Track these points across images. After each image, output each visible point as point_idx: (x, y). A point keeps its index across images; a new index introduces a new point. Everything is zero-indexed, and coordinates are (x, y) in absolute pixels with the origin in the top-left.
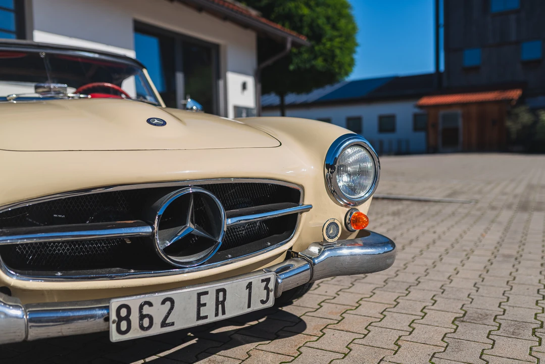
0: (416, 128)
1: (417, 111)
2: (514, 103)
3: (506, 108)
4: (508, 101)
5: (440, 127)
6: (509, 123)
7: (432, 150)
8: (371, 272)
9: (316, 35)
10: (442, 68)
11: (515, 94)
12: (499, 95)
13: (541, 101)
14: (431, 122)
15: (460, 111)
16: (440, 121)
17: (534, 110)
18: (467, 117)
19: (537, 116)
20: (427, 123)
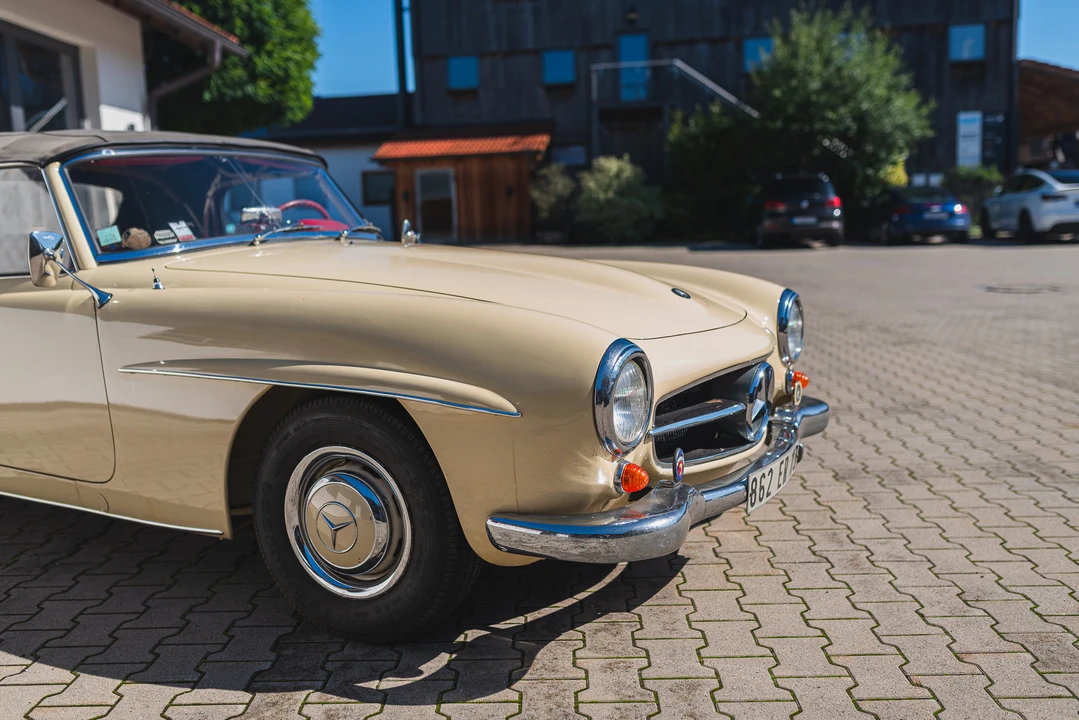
0: (368, 201)
1: (375, 167)
2: (540, 158)
3: (531, 167)
4: (531, 154)
5: (419, 200)
6: (536, 194)
10: (411, 86)
11: (540, 142)
12: (515, 143)
13: (577, 154)
14: (401, 189)
15: (451, 170)
16: (418, 187)
17: (572, 172)
18: (463, 181)
19: (577, 181)
20: (393, 192)
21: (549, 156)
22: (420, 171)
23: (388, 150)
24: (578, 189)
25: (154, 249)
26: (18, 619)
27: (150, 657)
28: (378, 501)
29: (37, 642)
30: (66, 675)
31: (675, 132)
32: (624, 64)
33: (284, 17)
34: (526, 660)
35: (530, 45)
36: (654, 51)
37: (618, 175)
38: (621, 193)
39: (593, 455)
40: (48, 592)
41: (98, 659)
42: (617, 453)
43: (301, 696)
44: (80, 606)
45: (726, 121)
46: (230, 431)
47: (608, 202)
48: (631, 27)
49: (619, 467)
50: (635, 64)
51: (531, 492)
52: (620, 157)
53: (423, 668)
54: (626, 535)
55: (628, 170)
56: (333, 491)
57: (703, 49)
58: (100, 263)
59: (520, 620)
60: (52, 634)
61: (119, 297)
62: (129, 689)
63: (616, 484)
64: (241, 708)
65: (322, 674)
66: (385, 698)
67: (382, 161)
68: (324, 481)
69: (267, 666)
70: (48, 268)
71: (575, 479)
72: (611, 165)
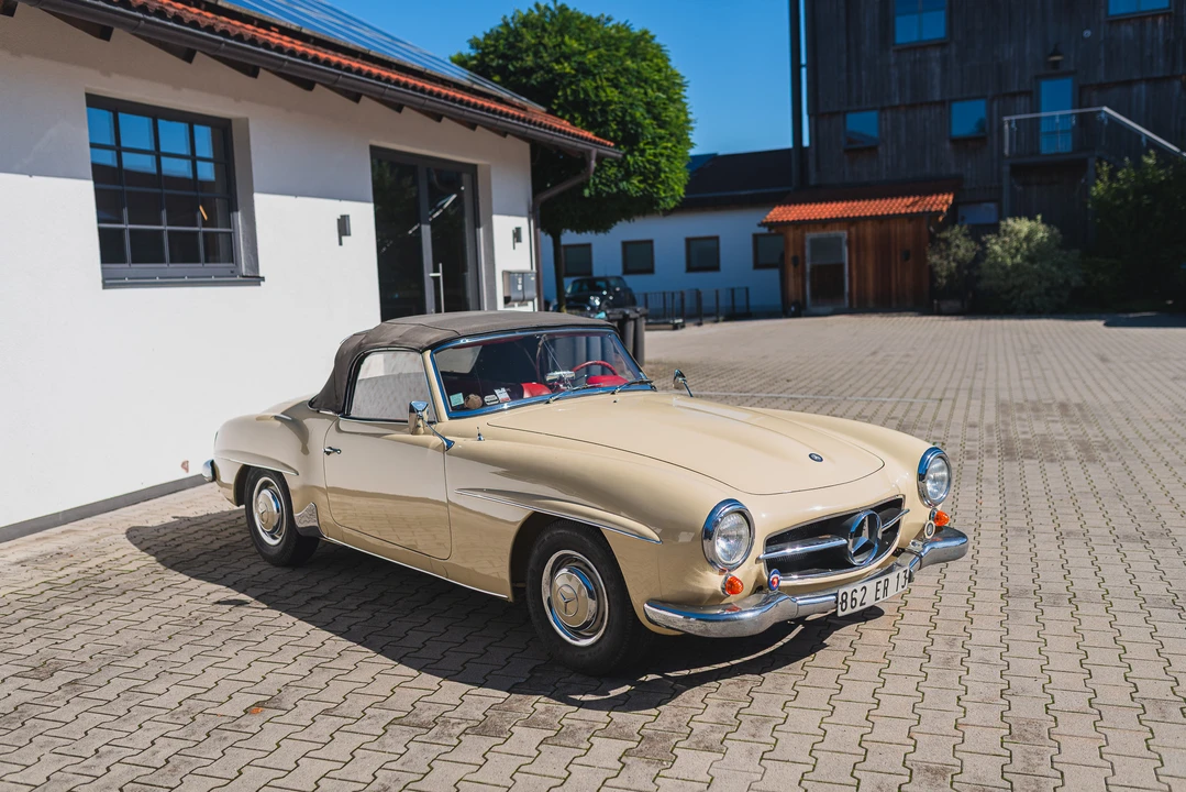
0: (758, 265)
1: (765, 230)
2: (941, 219)
3: (929, 229)
4: (931, 216)
5: (808, 265)
6: (934, 259)
7: (790, 308)
8: (954, 560)
9: (630, 138)
10: (806, 142)
11: (942, 202)
12: (914, 204)
13: (986, 212)
14: (791, 254)
15: (844, 234)
16: (808, 252)
17: (978, 232)
18: (857, 245)
19: (983, 244)
20: (782, 257)
21: (953, 216)
22: (811, 235)
23: (778, 214)
24: (983, 253)
25: (484, 409)
26: (394, 639)
27: (461, 668)
28: (592, 588)
29: (402, 653)
30: (415, 673)
31: (1098, 189)
32: (1043, 114)
33: (656, 118)
34: (675, 694)
35: (937, 96)
36: (1080, 99)
37: (1028, 238)
38: (1030, 259)
39: (704, 570)
40: (411, 625)
41: (434, 666)
42: (723, 571)
43: (536, 698)
44: (429, 635)
45: (1162, 175)
46: (514, 530)
47: (1016, 267)
48: (1055, 71)
49: (726, 578)
50: (1056, 112)
51: (668, 590)
52: (1031, 218)
53: (611, 692)
54: (729, 620)
55: (1042, 232)
56: (570, 578)
57: (1141, 90)
58: (451, 418)
59: (686, 672)
60: (411, 650)
61: (459, 442)
62: (447, 684)
63: (723, 589)
64: (502, 700)
65: (552, 688)
66: (582, 705)
67: (770, 225)
68: (564, 571)
69: (523, 680)
70: (420, 422)
71: (693, 583)
72: (1023, 226)
